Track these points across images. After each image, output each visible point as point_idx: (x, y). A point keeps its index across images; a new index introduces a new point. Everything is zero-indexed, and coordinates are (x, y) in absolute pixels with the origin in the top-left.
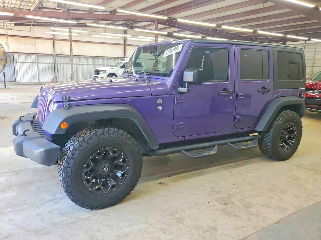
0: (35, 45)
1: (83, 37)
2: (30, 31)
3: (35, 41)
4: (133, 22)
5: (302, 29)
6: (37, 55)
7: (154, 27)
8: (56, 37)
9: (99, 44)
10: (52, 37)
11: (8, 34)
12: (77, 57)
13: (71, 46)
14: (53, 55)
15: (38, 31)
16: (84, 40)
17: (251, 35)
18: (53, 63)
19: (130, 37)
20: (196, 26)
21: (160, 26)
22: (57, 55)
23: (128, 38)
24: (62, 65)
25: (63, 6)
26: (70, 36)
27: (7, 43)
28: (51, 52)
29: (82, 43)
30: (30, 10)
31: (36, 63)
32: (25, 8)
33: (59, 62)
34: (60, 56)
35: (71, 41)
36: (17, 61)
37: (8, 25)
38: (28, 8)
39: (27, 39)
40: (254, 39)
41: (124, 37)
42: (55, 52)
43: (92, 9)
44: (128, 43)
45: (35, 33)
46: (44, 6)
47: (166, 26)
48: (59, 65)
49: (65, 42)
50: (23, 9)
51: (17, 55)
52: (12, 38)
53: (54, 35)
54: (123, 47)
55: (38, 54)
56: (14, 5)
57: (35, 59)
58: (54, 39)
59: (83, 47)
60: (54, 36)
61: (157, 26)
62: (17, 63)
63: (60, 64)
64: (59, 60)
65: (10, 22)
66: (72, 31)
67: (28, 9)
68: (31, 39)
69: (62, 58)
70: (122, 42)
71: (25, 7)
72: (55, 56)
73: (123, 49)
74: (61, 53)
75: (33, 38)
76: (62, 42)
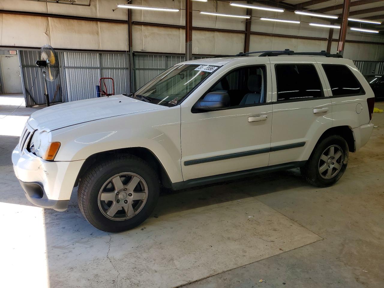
0: (98, 34)
1: (180, 18)
2: (89, 5)
3: (98, 27)
6: (100, 55)
8: (134, 19)
10: (125, 18)
11: (49, 13)
12: (167, 56)
14: (129, 53)
15: (102, 7)
16: (181, 23)
18: (127, 69)
22: (135, 53)
24: (142, 71)
27: (48, 31)
28: (124, 47)
31: (97, 68)
33: (137, 67)
34: (139, 56)
36: (66, 66)
39: (83, 23)
41: (247, 19)
42: (132, 46)
44: (254, 28)
45: (96, 9)
48: (137, 72)
49: (150, 28)
51: (65, 53)
52: (56, 20)
54: (243, 36)
55: (101, 52)
57: (96, 61)
58: (130, 22)
59: (180, 37)
62: (66, 69)
63: (139, 69)
64: (137, 62)
68: (89, 22)
69: (141, 58)
70: (242, 27)
72: (131, 55)
73: (243, 41)
74: (142, 49)
75: (94, 21)
76: (143, 27)
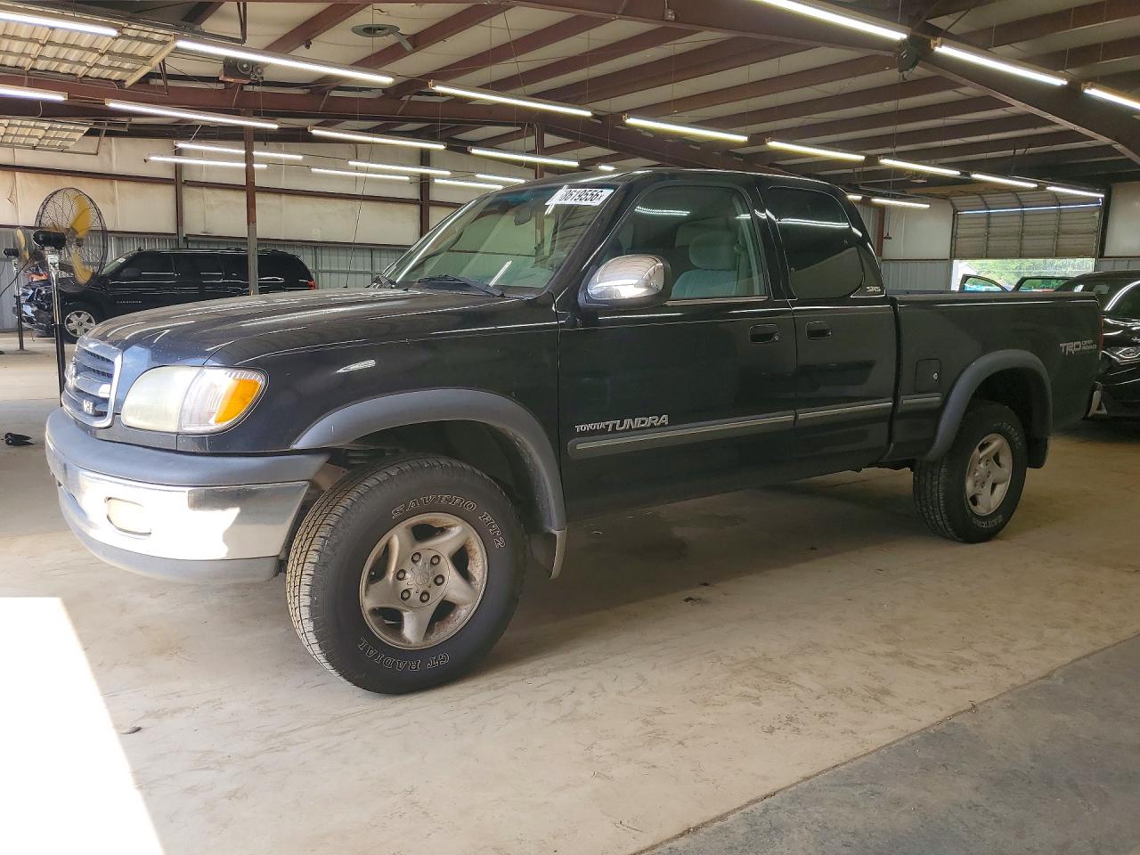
0: (113, 201)
1: (282, 174)
2: (97, 154)
3: (113, 190)
4: (454, 125)
5: (1019, 152)
6: (119, 239)
7: (531, 142)
8: (186, 176)
9: (333, 200)
10: (170, 175)
11: (17, 164)
13: (251, 206)
14: (176, 237)
15: (122, 155)
16: (283, 185)
17: (851, 171)
19: (443, 178)
20: (670, 141)
21: (550, 140)
22: (189, 238)
23: (436, 181)
25: (246, 70)
26: (249, 172)
27: (14, 197)
28: (167, 225)
29: (277, 196)
30: (125, 81)
32: (104, 77)
34: (198, 241)
35: (250, 189)
37: (21, 131)
38: (116, 75)
39: (84, 181)
40: (863, 185)
41: (422, 175)
42: (182, 225)
43: (327, 79)
44: (435, 195)
45: (111, 159)
46: (169, 70)
47: (567, 140)
49: (218, 192)
50: (98, 78)
52: (29, 176)
53: (178, 168)
54: (415, 209)
55: (121, 235)
56: (71, 66)
58: (178, 181)
59: (282, 210)
60: (181, 169)
61: (540, 141)
65: (32, 124)
66: (255, 153)
67: (114, 81)
68: (97, 181)
70: (413, 193)
71: (106, 73)
72: (181, 241)
73: (417, 218)
74: (203, 230)
75: (106, 179)
76: (206, 191)
